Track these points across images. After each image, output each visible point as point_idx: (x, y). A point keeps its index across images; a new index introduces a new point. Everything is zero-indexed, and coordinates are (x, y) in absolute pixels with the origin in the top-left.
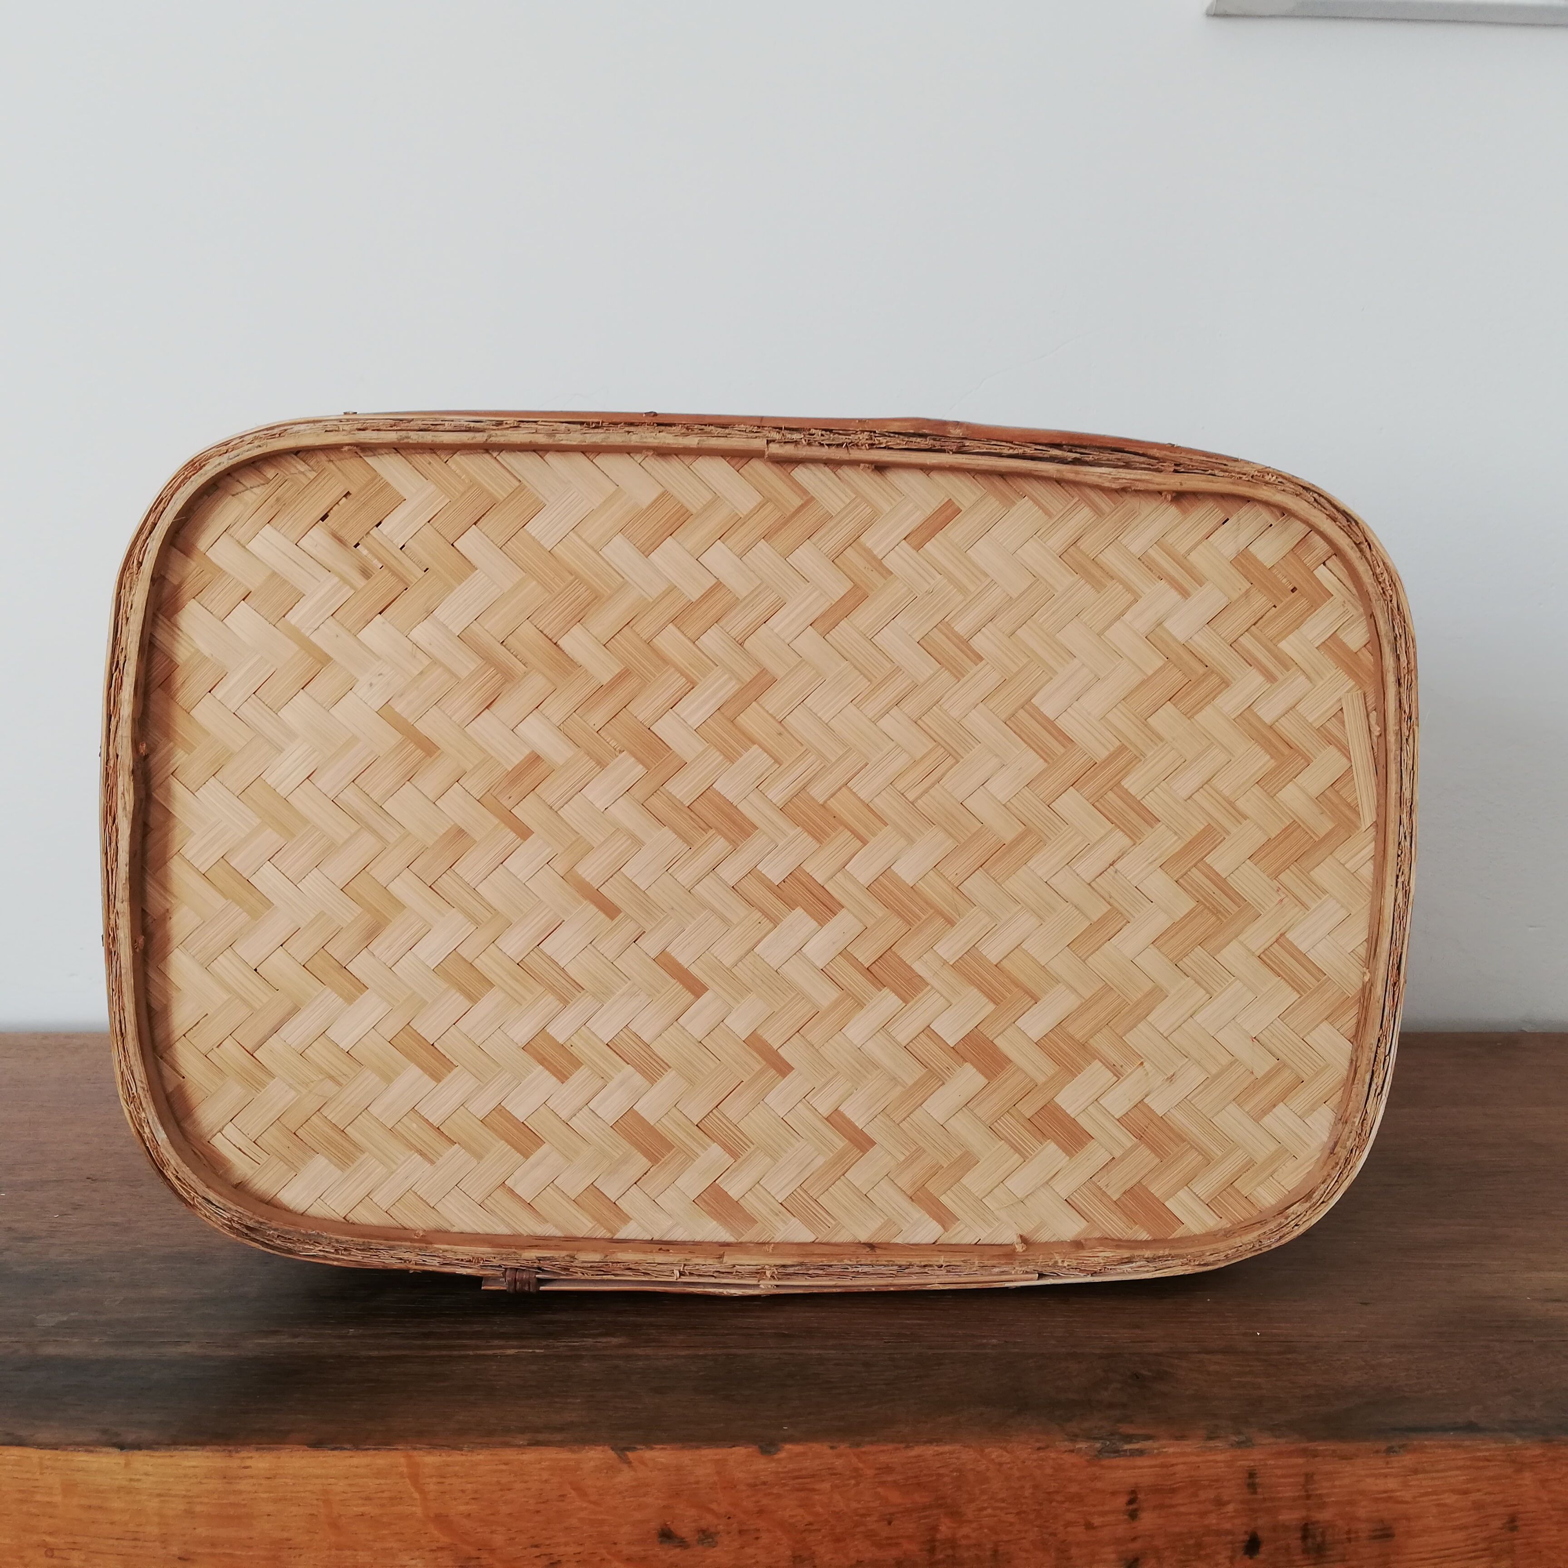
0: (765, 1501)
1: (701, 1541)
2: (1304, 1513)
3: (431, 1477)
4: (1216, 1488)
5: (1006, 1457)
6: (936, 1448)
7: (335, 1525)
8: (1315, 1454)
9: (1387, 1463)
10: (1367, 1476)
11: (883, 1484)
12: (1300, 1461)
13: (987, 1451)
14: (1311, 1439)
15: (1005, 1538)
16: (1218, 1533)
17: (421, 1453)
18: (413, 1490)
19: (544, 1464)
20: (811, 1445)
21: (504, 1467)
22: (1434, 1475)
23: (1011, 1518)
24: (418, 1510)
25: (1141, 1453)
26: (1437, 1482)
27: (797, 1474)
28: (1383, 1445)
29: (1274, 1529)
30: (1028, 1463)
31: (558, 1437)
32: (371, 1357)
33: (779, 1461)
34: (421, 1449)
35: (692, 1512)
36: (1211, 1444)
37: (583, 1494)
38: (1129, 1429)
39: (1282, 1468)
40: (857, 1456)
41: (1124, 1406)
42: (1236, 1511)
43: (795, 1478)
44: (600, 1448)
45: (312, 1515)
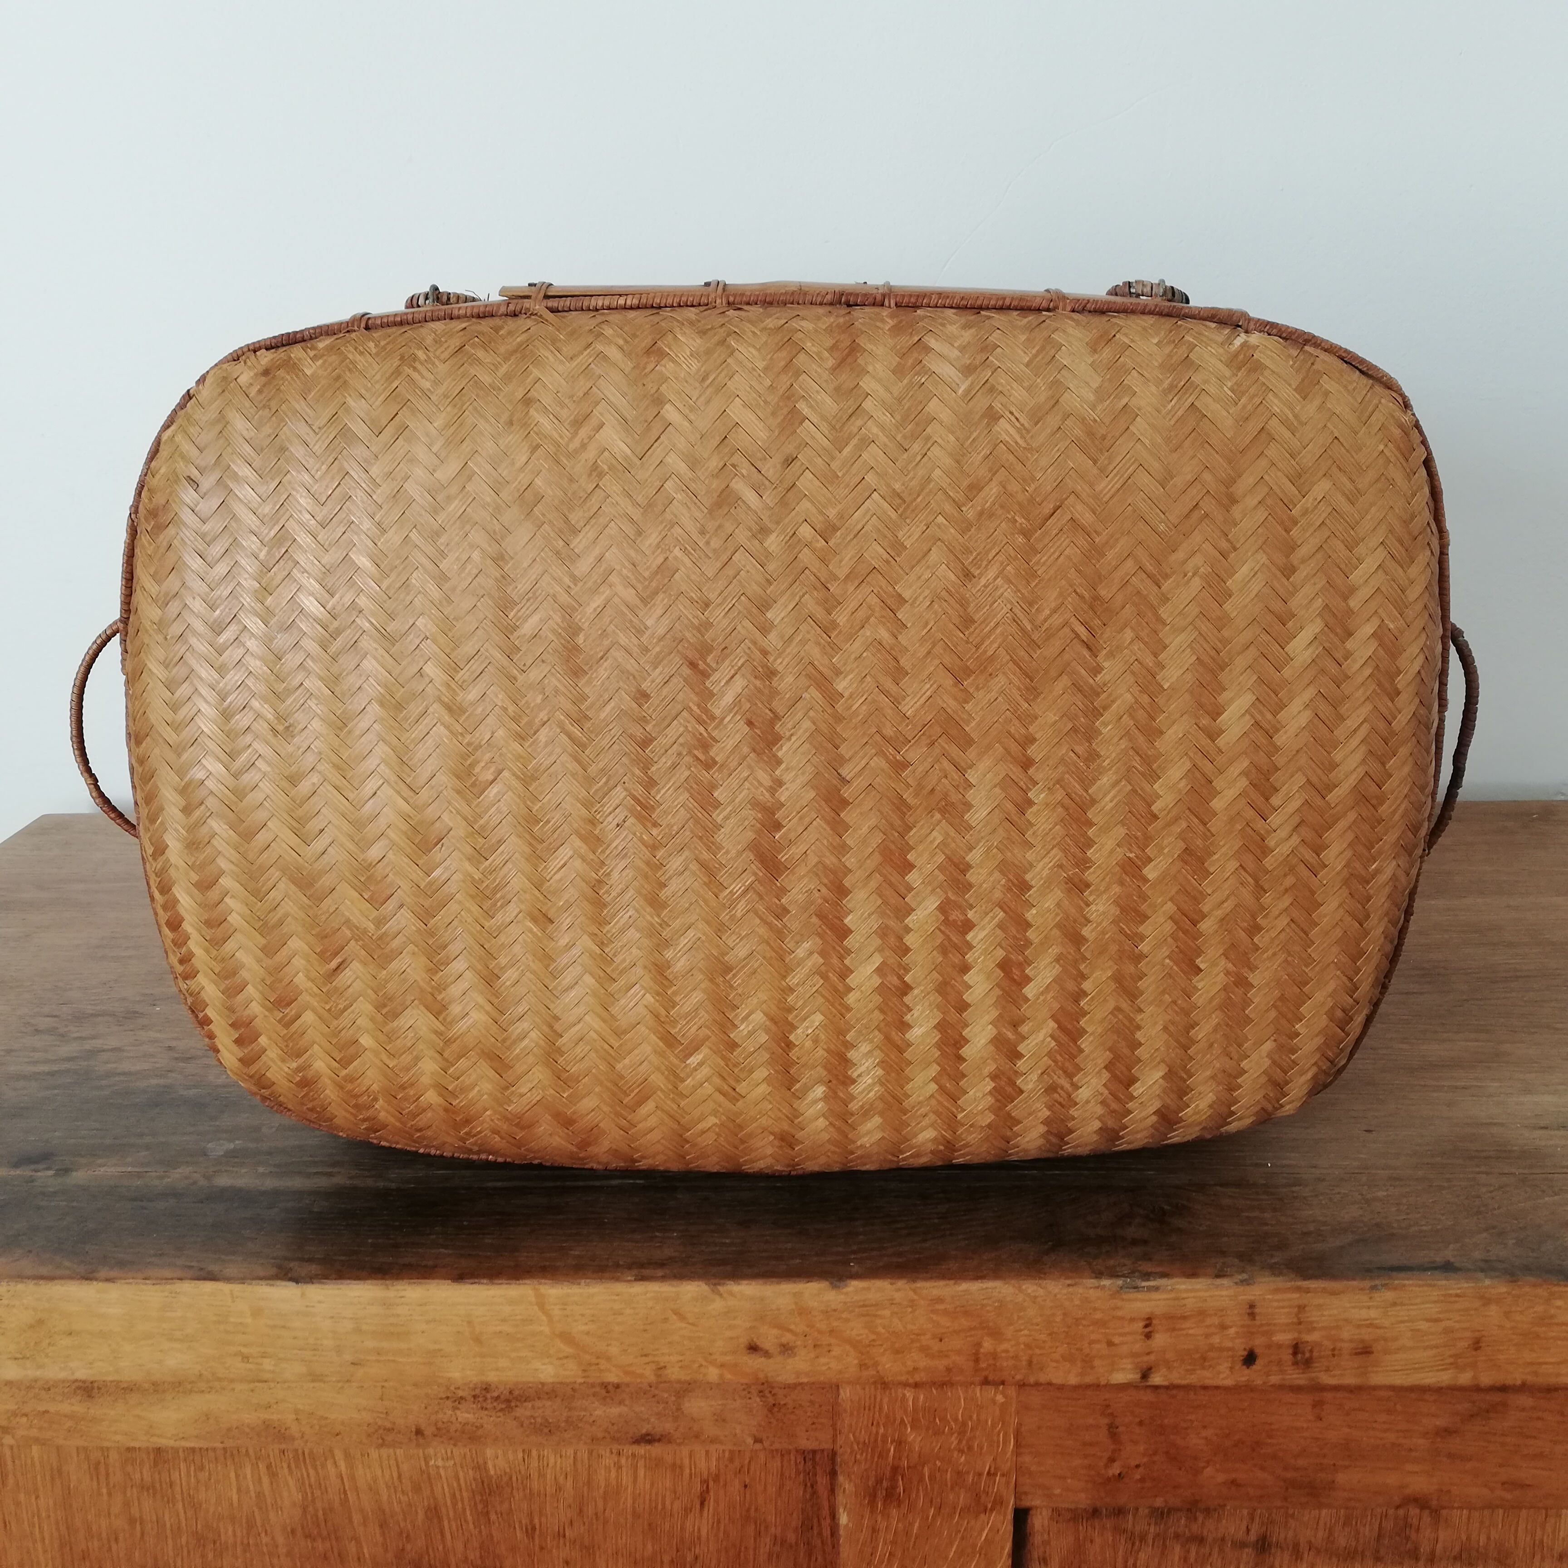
0: (836, 1324)
1: (782, 1353)
2: (1296, 1335)
3: (556, 1304)
4: (1221, 1316)
5: (1041, 1292)
6: (981, 1284)
7: (478, 1340)
8: (1308, 1291)
9: (1370, 1298)
10: (1354, 1307)
11: (935, 1311)
12: (1296, 1295)
13: (1024, 1286)
14: (1306, 1278)
15: (1038, 1351)
16: (1221, 1349)
17: (547, 1287)
18: (540, 1314)
19: (650, 1296)
20: (873, 1281)
21: (616, 1297)
22: (1411, 1307)
23: (1043, 1337)
24: (546, 1329)
25: (1157, 1289)
26: (1412, 1313)
27: (861, 1303)
28: (1367, 1284)
29: (1269, 1347)
30: (1059, 1296)
31: (660, 1273)
33: (846, 1294)
34: (545, 1283)
35: (775, 1331)
36: (1219, 1281)
37: (682, 1317)
38: (1148, 1267)
39: (1278, 1301)
40: (914, 1291)
41: (1145, 1242)
42: (1237, 1333)
43: (861, 1306)
44: (696, 1283)
45: (458, 1332)
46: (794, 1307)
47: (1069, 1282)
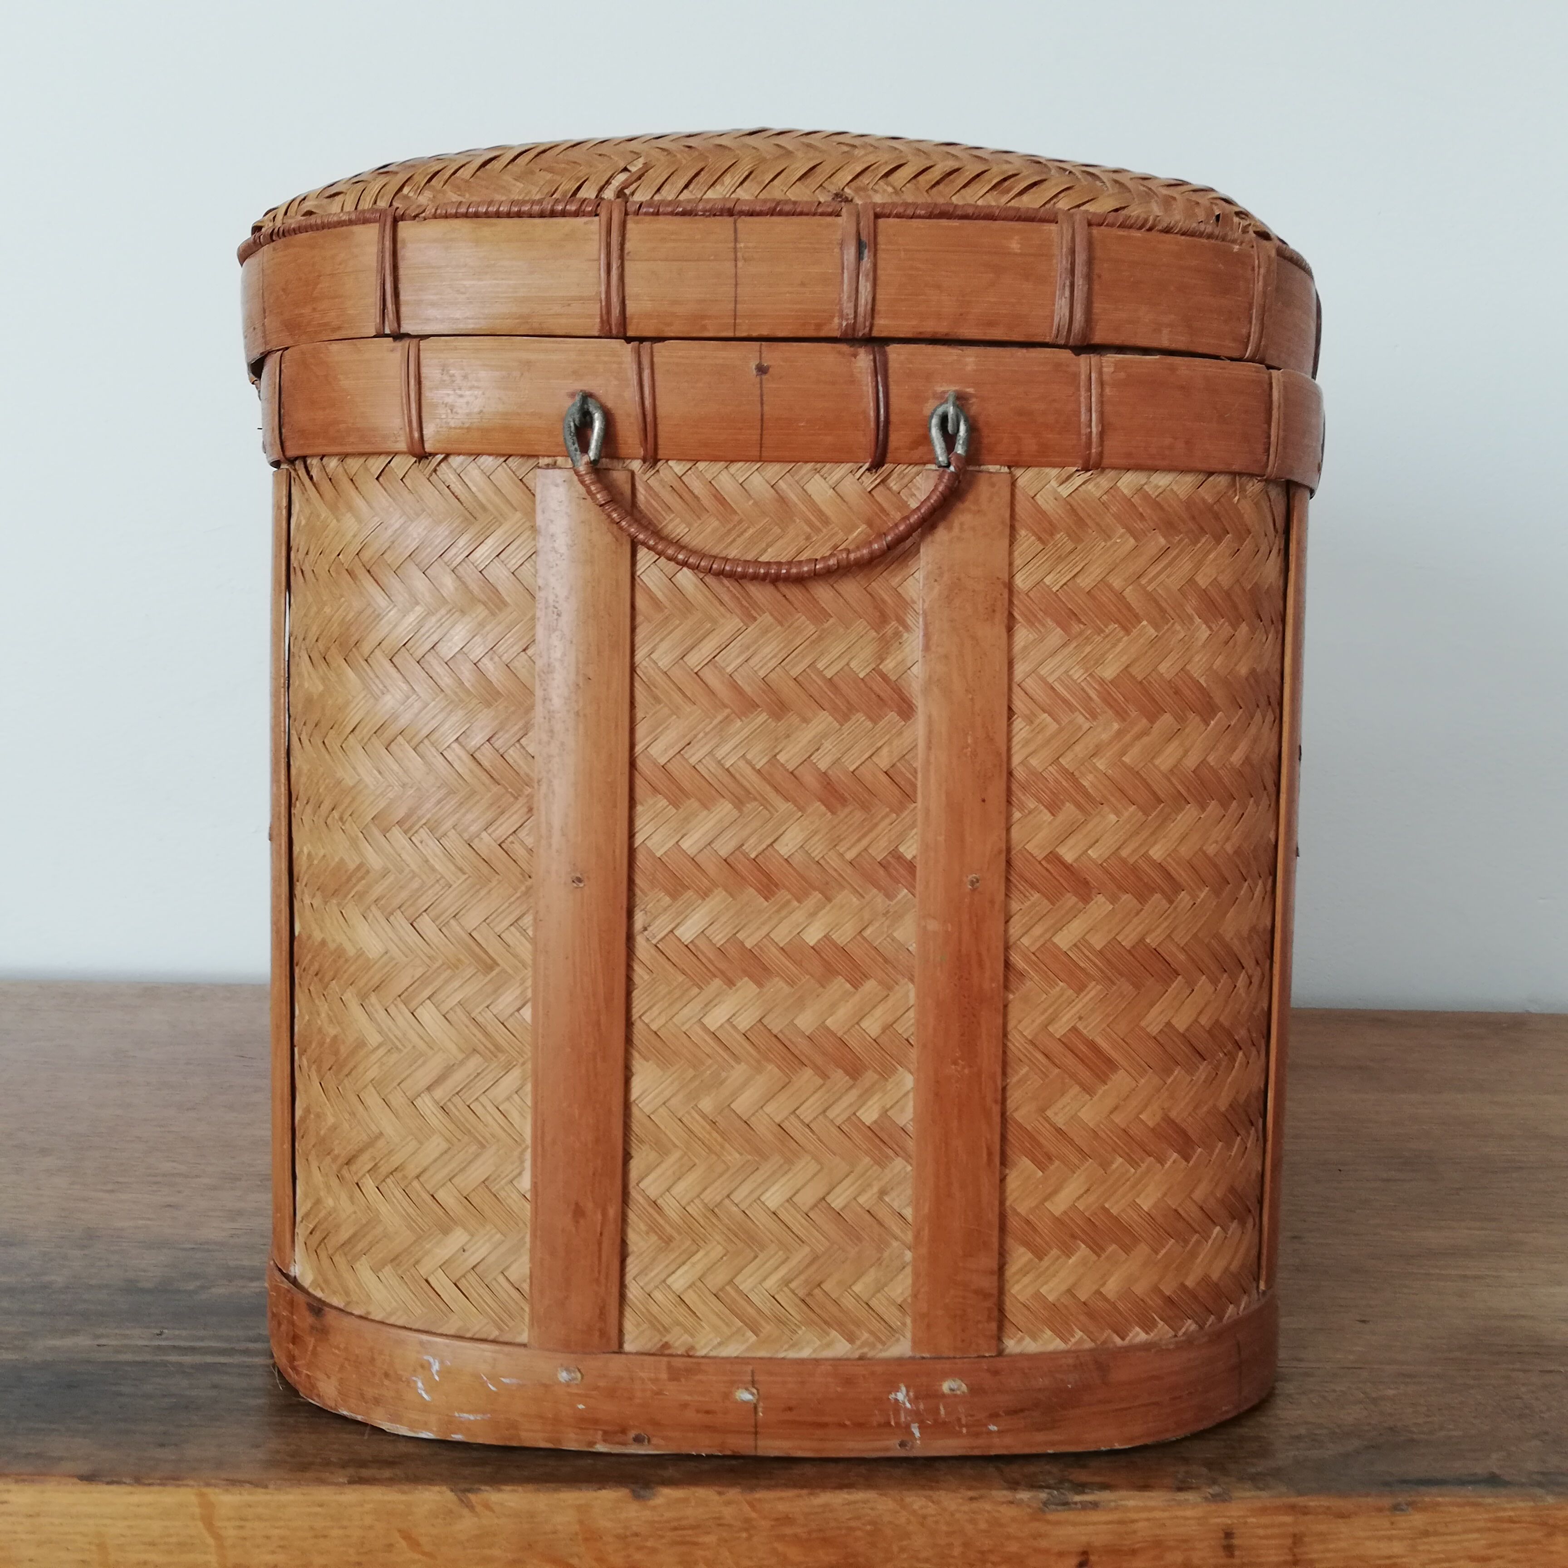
0: (638, 1556)
3: (229, 1519)
4: (1186, 1550)
5: (932, 1509)
6: (846, 1496)
8: (1305, 1511)
9: (1392, 1523)
10: (1368, 1538)
11: (781, 1538)
12: (1288, 1519)
13: (908, 1500)
14: (1300, 1494)
17: (217, 1490)
18: (206, 1534)
19: (368, 1507)
20: (693, 1489)
21: (319, 1509)
22: (1449, 1538)
24: (213, 1560)
25: (1095, 1505)
26: (1450, 1547)
27: (676, 1524)
28: (1387, 1501)
30: (958, 1516)
31: (387, 1473)
33: (654, 1508)
34: (215, 1486)
36: (1181, 1496)
37: (413, 1543)
38: (1081, 1476)
39: (1265, 1527)
40: (751, 1504)
43: (675, 1529)
44: (437, 1488)
45: (83, 1561)
46: (576, 1528)
47: (971, 1494)
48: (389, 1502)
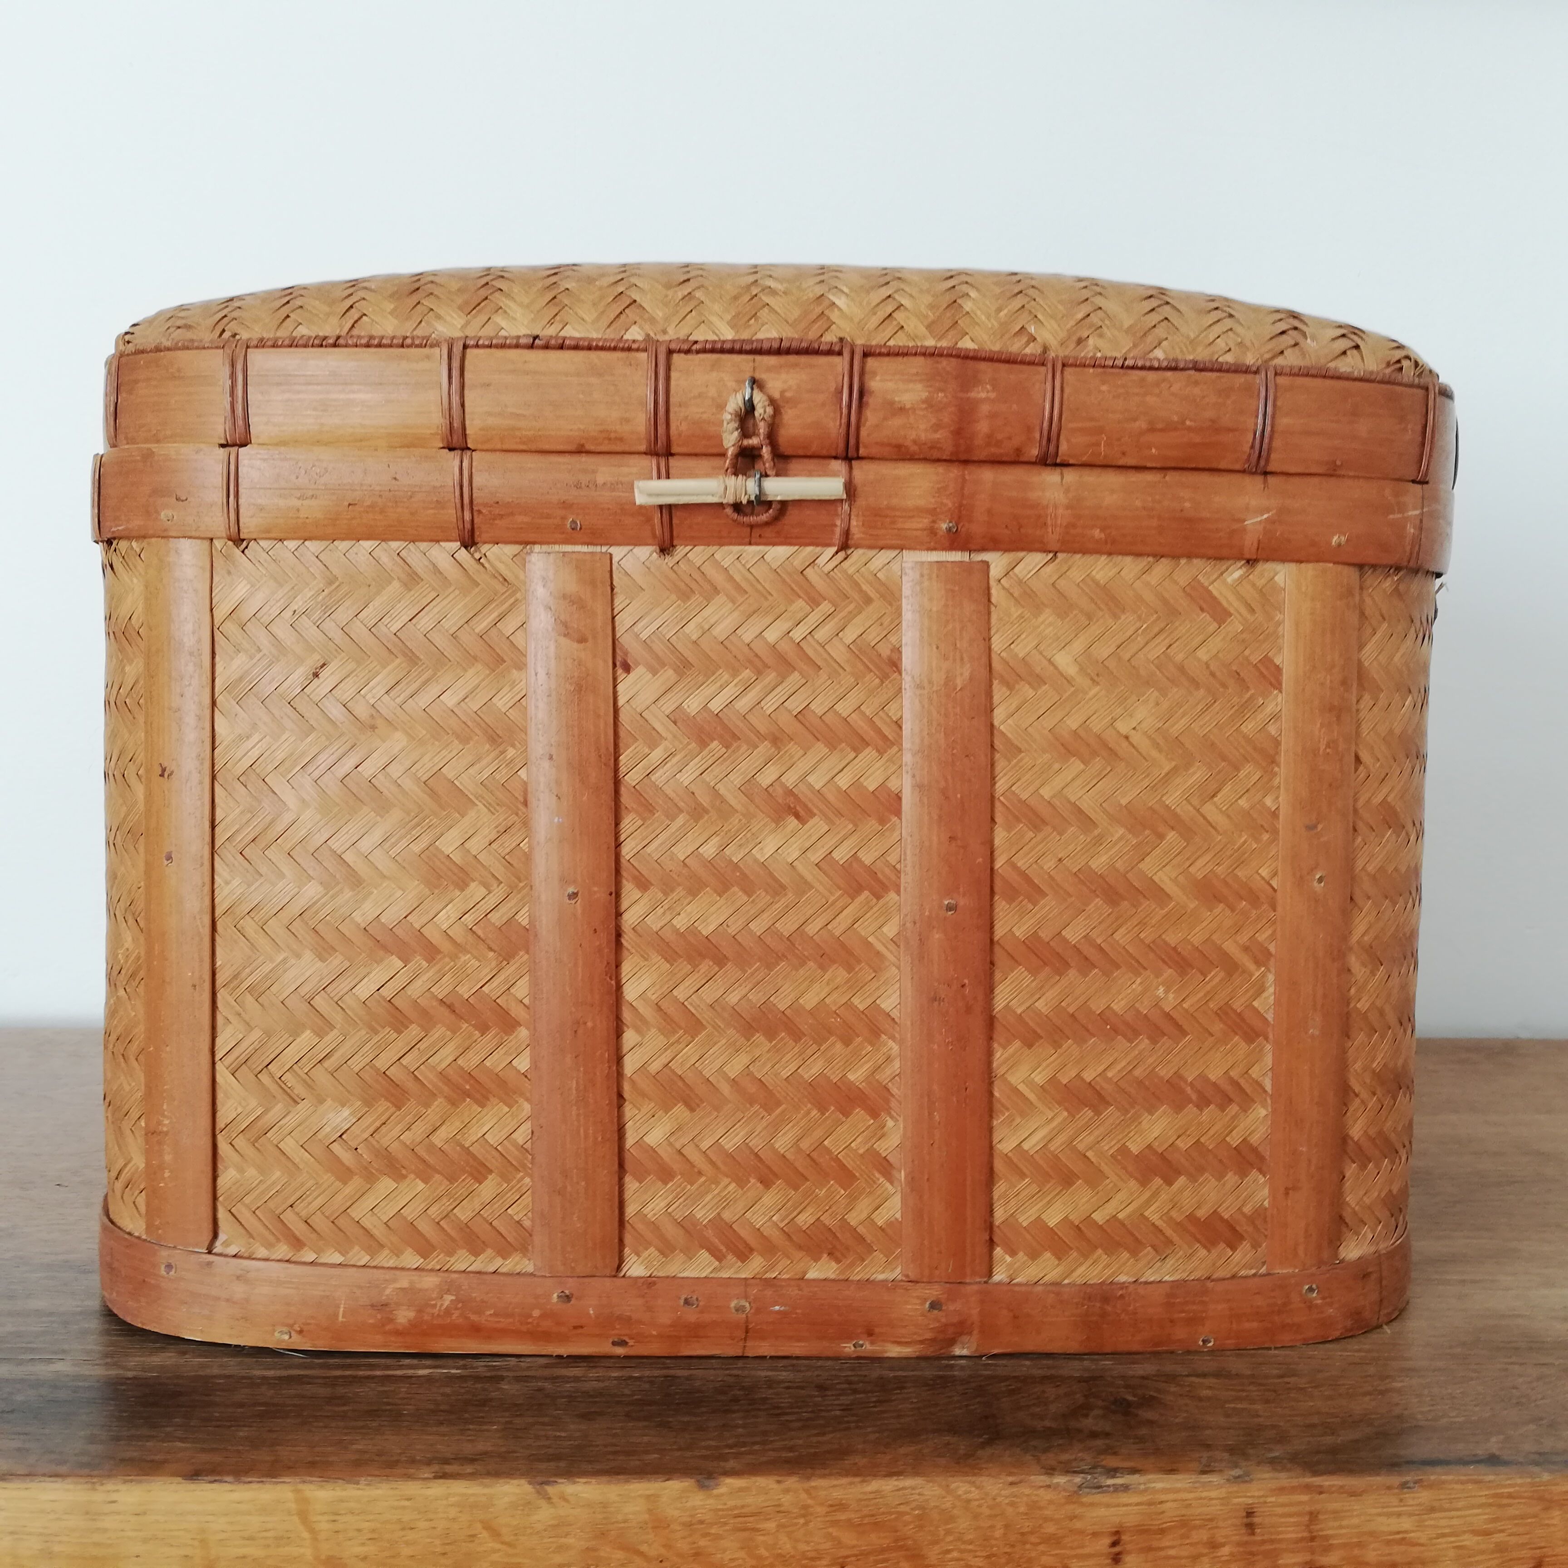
0: (702, 1543)
2: (1307, 1557)
3: (323, 1514)
4: (1210, 1529)
5: (975, 1494)
6: (896, 1483)
8: (1320, 1491)
9: (1401, 1500)
10: (1379, 1515)
11: (835, 1523)
12: (1304, 1498)
13: (953, 1486)
14: (1316, 1473)
17: (312, 1487)
18: (301, 1528)
19: (452, 1500)
20: (754, 1479)
21: (407, 1503)
22: (1453, 1513)
23: (980, 1562)
24: (307, 1552)
25: (1126, 1488)
26: (1455, 1522)
27: (738, 1512)
28: (1395, 1480)
30: (999, 1499)
31: (469, 1469)
32: (264, 1378)
33: (718, 1497)
34: (311, 1482)
36: (1205, 1478)
37: (495, 1534)
38: (1112, 1462)
39: (1283, 1505)
40: (807, 1491)
41: (1107, 1435)
42: (1232, 1554)
43: (737, 1516)
44: (516, 1482)
45: (186, 1556)
46: (646, 1516)
47: (1011, 1479)
48: (473, 1495)
